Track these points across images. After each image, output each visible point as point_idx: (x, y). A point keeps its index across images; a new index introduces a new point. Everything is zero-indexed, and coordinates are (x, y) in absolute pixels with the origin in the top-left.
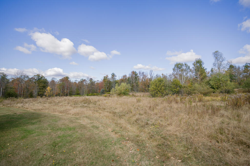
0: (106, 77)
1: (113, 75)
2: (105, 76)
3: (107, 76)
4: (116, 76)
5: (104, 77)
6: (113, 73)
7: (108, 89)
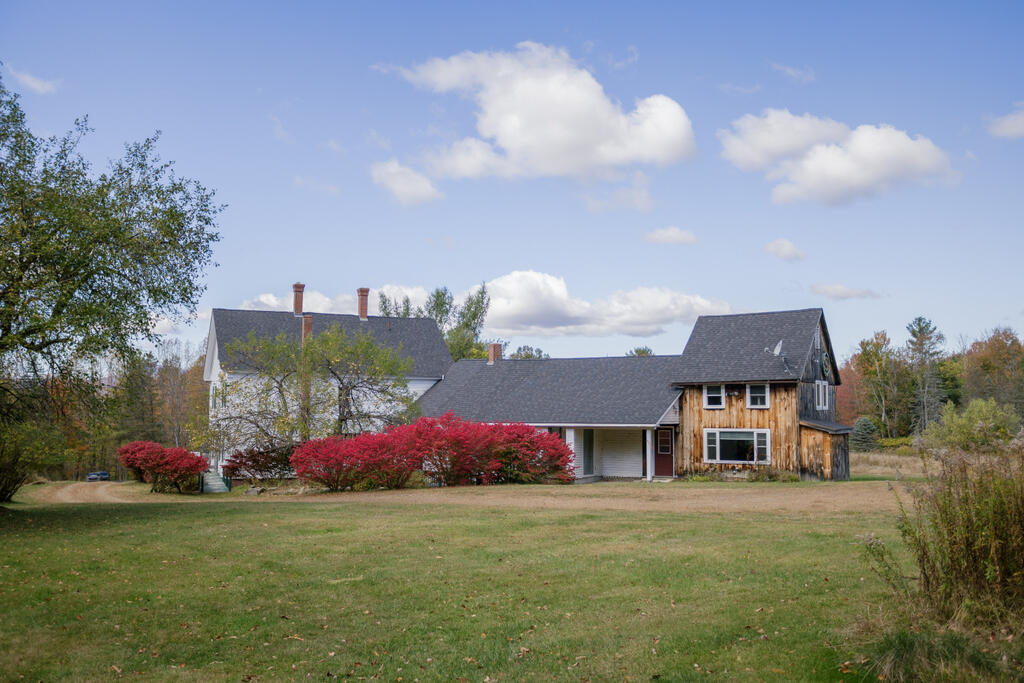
0: (878, 346)
1: (921, 332)
2: (869, 336)
3: (882, 338)
4: (940, 337)
5: (863, 344)
6: (920, 320)
7: (891, 417)
